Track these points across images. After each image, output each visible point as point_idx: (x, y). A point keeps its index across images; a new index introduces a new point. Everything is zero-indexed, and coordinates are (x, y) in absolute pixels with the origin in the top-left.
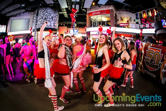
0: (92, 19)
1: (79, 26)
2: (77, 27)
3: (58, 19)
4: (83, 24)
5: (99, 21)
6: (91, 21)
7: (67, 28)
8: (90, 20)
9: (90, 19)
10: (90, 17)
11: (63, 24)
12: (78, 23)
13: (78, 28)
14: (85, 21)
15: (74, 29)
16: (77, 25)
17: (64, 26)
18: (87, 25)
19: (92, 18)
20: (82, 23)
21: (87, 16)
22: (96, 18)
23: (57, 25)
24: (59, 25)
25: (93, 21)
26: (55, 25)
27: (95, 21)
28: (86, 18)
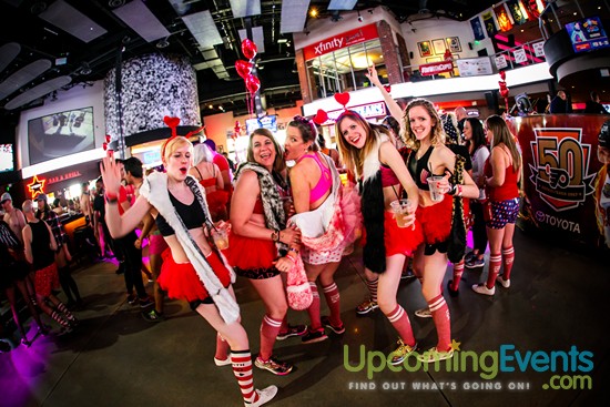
0: (317, 70)
1: (276, 102)
2: (268, 106)
3: (195, 91)
4: (287, 91)
5: (344, 70)
6: (317, 78)
7: (235, 116)
8: (311, 74)
9: (312, 70)
10: (310, 63)
11: (216, 107)
12: (271, 94)
13: (272, 111)
14: (295, 79)
15: (260, 116)
16: (267, 98)
17: (221, 112)
18: (304, 95)
19: (316, 64)
20: (283, 89)
21: (299, 61)
22: (330, 63)
23: (195, 112)
24: (205, 113)
25: (323, 75)
26: (189, 112)
27: (330, 74)
28: (296, 69)
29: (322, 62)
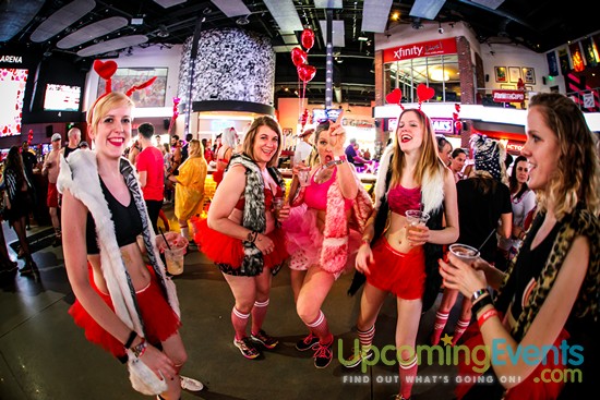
0: (394, 75)
1: (352, 98)
2: (343, 101)
3: (272, 72)
4: (363, 90)
5: (421, 79)
6: (393, 82)
7: (309, 103)
8: (388, 77)
9: (389, 73)
10: (388, 66)
11: (292, 91)
12: (347, 89)
13: (345, 106)
14: (371, 79)
15: (328, 108)
16: (343, 92)
17: (296, 96)
18: (378, 96)
19: (393, 67)
20: (359, 87)
21: (378, 62)
22: (408, 70)
23: (269, 92)
24: (279, 94)
25: (398, 81)
26: (263, 90)
27: (406, 80)
28: (374, 69)
29: (400, 67)
